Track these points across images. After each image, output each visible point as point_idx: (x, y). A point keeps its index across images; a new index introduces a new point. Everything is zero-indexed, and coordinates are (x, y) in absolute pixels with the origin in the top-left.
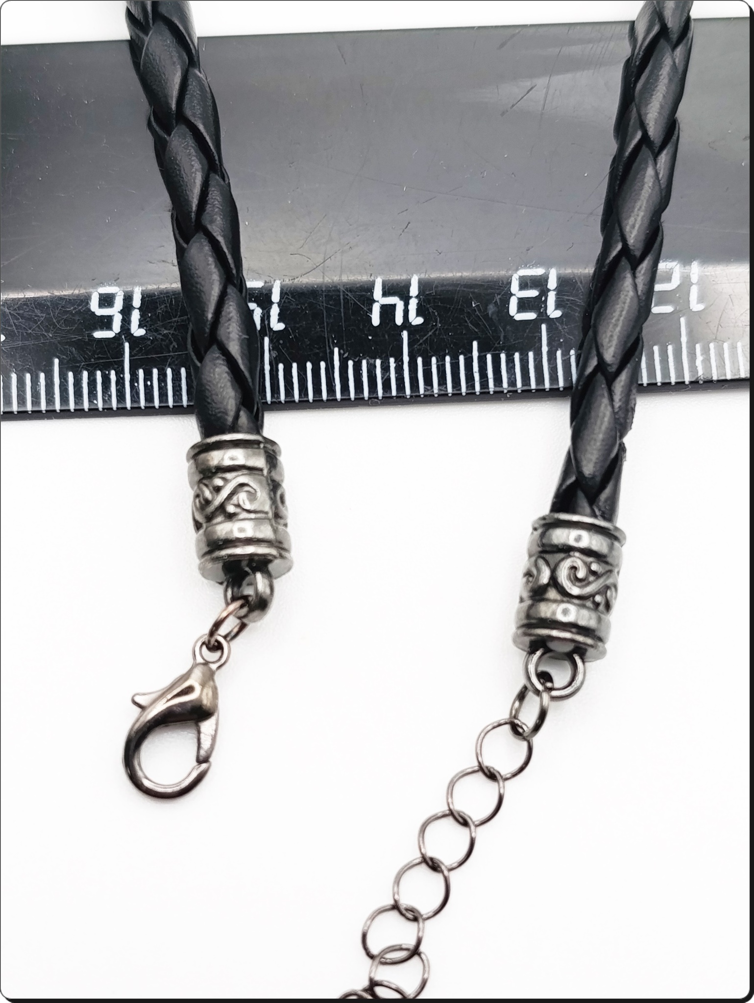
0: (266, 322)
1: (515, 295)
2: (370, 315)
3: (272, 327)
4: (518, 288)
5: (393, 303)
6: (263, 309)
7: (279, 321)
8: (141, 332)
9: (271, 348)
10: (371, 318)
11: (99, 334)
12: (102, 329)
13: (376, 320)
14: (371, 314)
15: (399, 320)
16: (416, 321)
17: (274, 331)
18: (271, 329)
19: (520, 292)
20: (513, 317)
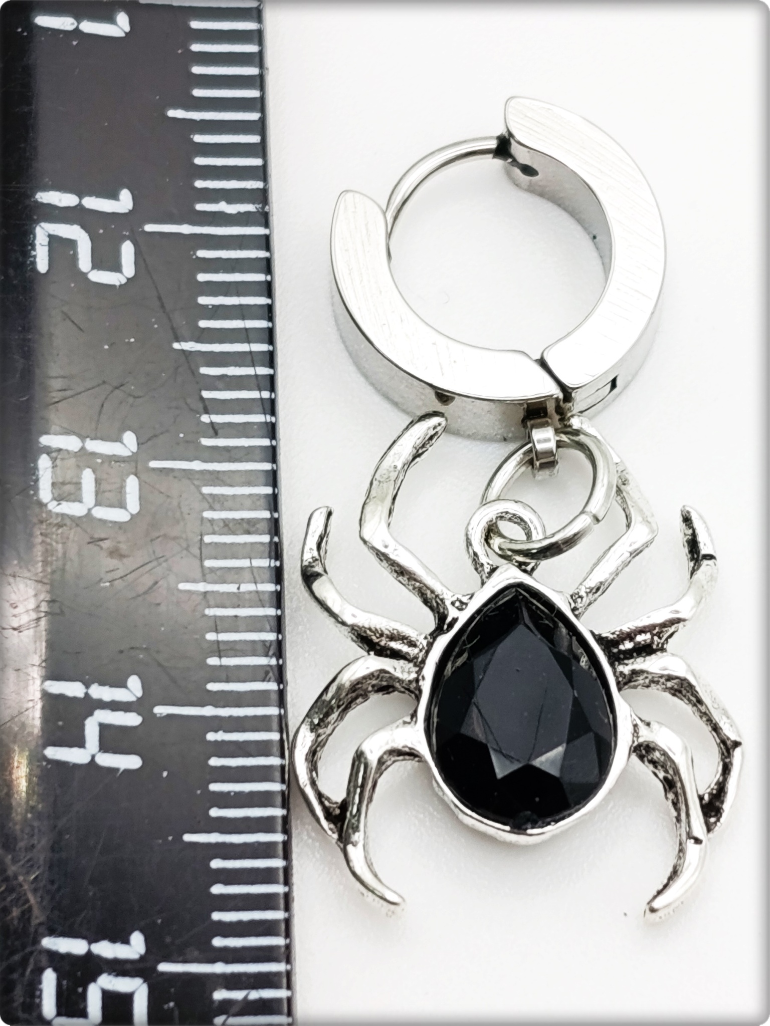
1: (90, 510)
2: (121, 771)
4: (77, 504)
5: (96, 730)
6: (100, 973)
7: (126, 942)
9: (181, 959)
13: (132, 762)
14: (117, 770)
15: (132, 720)
18: (142, 958)
19: (84, 500)
20: (132, 515)
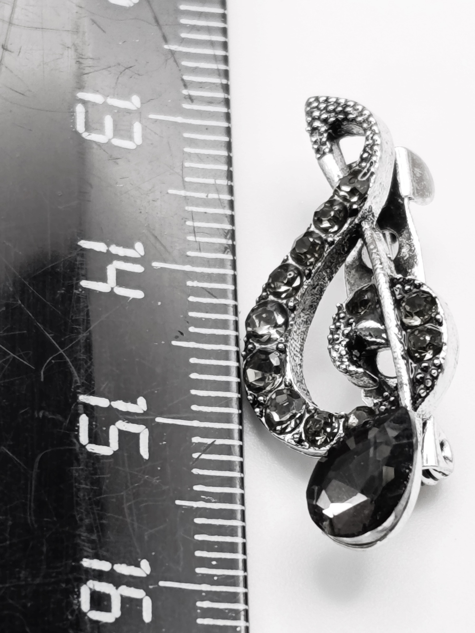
0: (137, 417)
3: (142, 412)
8: (145, 564)
10: (133, 299)
11: (147, 616)
12: (140, 612)
16: (139, 250)
17: (147, 410)
